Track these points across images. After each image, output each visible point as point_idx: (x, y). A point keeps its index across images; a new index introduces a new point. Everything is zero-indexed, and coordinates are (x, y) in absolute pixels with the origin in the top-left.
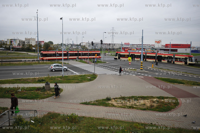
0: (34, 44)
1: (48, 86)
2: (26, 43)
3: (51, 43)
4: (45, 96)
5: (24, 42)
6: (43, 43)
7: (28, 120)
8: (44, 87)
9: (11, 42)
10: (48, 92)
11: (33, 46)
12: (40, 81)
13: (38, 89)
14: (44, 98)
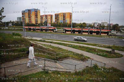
0: (106, 25)
1: (113, 51)
2: (102, 25)
3: (118, 25)
4: (111, 56)
5: (101, 24)
6: (111, 25)
7: (100, 67)
8: (110, 52)
9: (94, 24)
10: (113, 55)
11: (106, 27)
12: (109, 47)
13: (107, 52)
14: (110, 58)
